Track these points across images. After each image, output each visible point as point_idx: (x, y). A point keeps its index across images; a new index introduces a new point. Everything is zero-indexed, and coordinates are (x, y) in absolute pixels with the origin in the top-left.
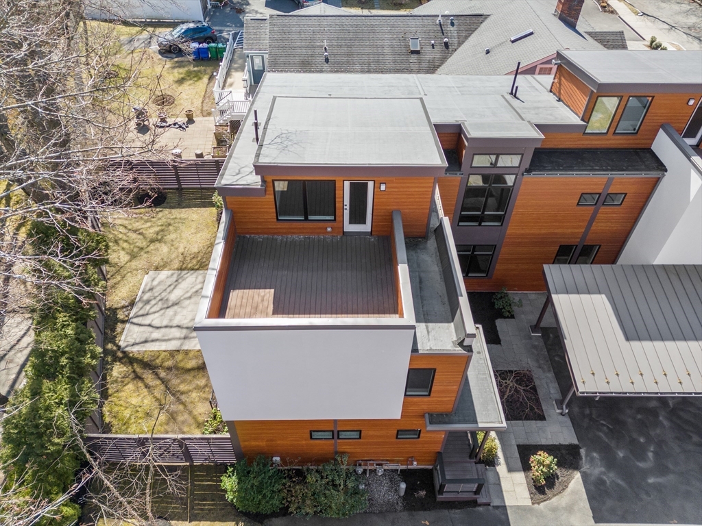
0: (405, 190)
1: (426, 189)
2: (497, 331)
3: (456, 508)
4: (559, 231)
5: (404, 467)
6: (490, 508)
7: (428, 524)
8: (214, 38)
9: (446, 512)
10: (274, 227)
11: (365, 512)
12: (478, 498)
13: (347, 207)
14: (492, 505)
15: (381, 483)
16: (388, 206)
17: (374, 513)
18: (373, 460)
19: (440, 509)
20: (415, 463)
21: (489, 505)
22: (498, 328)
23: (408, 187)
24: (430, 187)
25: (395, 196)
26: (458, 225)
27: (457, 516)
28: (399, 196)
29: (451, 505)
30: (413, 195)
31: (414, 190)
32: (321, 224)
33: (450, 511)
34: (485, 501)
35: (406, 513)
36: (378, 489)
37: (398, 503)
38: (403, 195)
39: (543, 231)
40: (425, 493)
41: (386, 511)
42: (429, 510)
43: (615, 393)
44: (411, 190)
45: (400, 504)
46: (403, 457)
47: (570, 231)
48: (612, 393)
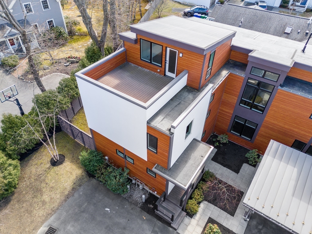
0: (191, 60)
1: (200, 63)
2: (241, 168)
3: (161, 221)
4: (296, 130)
5: (151, 192)
6: (175, 232)
7: (145, 219)
8: (207, 14)
9: (155, 220)
10: (139, 62)
11: (125, 198)
12: (172, 223)
13: (168, 62)
14: (177, 231)
15: (140, 193)
16: (183, 66)
17: (128, 201)
18: (140, 180)
19: (154, 217)
20: (156, 192)
21: (176, 230)
22: (242, 167)
23: (192, 59)
24: (201, 62)
25: (186, 62)
26: (239, 105)
27: (159, 224)
28: (188, 63)
29: (160, 218)
30: (194, 64)
31: (195, 61)
32: (156, 67)
33: (157, 220)
34: (174, 227)
35: (140, 209)
36: (137, 194)
37: (140, 204)
38: (189, 62)
39: (286, 127)
40: (153, 207)
41: (133, 203)
42: (150, 215)
43: (264, 214)
44: (193, 61)
45: (140, 205)
46: (151, 186)
47: (303, 132)
48: (262, 213)
